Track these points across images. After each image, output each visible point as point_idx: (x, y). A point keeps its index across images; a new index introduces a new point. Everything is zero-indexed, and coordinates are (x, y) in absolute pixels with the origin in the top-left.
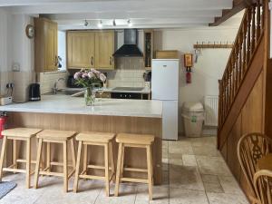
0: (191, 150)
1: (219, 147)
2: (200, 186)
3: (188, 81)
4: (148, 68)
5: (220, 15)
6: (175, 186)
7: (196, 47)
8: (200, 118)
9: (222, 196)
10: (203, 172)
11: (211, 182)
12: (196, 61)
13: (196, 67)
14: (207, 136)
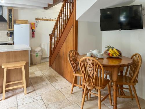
0: (38, 70)
1: (50, 66)
2: (47, 82)
3: (33, 37)
4: (11, 29)
5: (47, 6)
6: (36, 85)
7: (37, 19)
8: (40, 54)
9: (58, 83)
10: (46, 76)
11: (52, 79)
12: (37, 27)
13: (37, 30)
14: (42, 63)
